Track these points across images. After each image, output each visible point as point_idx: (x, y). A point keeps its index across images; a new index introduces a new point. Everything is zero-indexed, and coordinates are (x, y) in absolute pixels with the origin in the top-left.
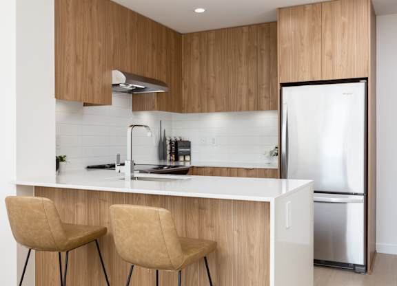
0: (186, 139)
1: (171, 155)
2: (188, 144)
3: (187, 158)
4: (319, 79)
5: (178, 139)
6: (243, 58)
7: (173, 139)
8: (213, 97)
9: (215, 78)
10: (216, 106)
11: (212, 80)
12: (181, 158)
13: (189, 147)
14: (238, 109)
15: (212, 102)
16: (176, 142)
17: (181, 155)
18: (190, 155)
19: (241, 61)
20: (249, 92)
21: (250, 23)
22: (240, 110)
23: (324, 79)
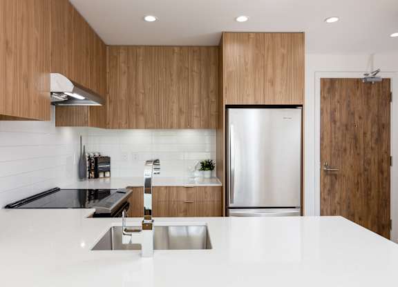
0: (104, 154)
1: (90, 172)
2: (107, 160)
3: (107, 174)
4: (262, 103)
5: (97, 155)
6: (175, 77)
7: (92, 155)
8: (142, 114)
9: (144, 94)
10: (146, 123)
11: (141, 96)
12: (101, 175)
13: (109, 163)
14: (169, 126)
15: (142, 119)
16: (96, 159)
17: (101, 171)
18: (109, 171)
19: (172, 80)
20: (180, 111)
21: (181, 44)
22: (172, 127)
23: (266, 103)
